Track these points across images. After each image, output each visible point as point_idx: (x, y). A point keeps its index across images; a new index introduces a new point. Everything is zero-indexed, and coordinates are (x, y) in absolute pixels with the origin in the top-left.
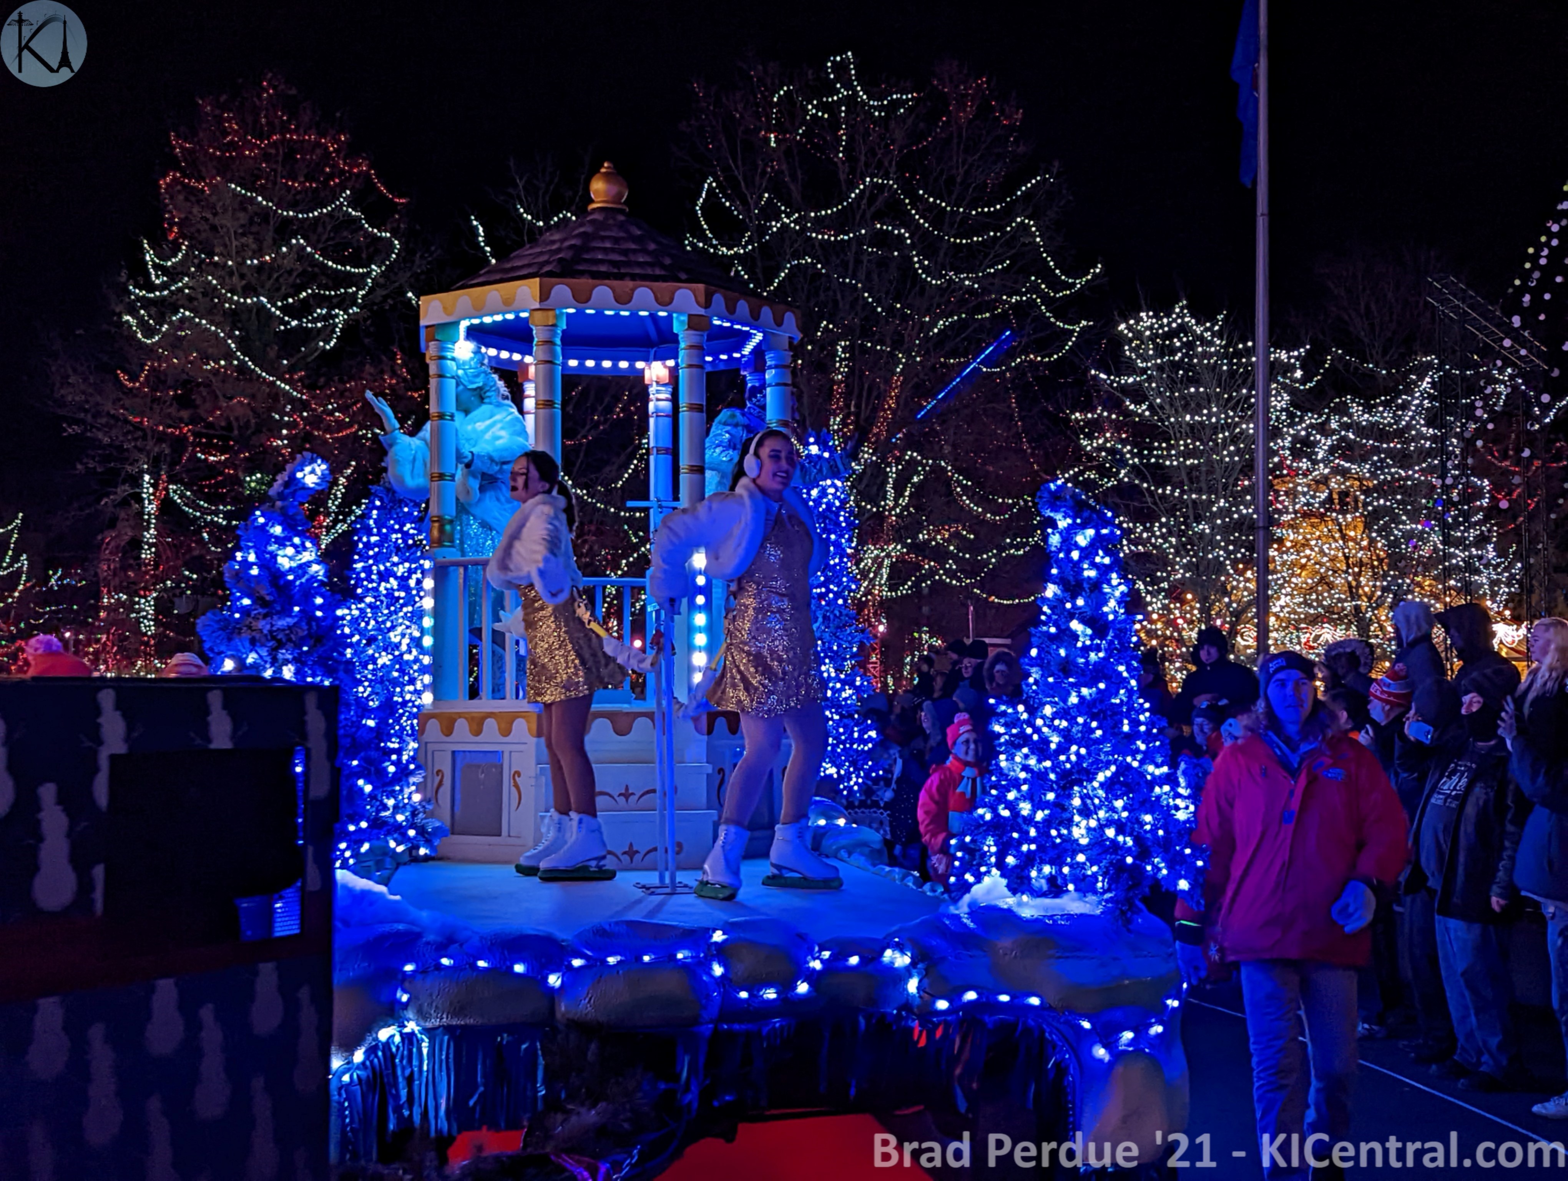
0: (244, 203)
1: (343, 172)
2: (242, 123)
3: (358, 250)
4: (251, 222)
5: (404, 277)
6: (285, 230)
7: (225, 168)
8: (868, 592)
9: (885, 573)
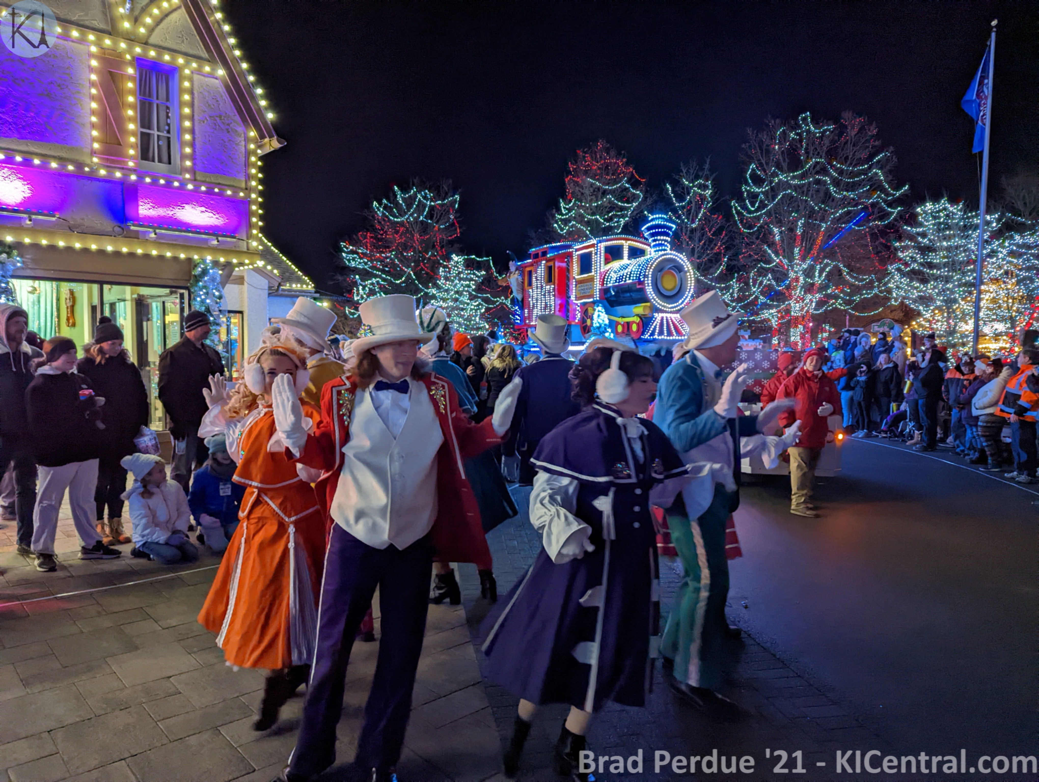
0: (592, 185)
1: (623, 172)
2: (592, 157)
3: (629, 198)
4: (594, 191)
5: (643, 207)
6: (605, 193)
7: (586, 173)
8: (807, 312)
9: (814, 304)
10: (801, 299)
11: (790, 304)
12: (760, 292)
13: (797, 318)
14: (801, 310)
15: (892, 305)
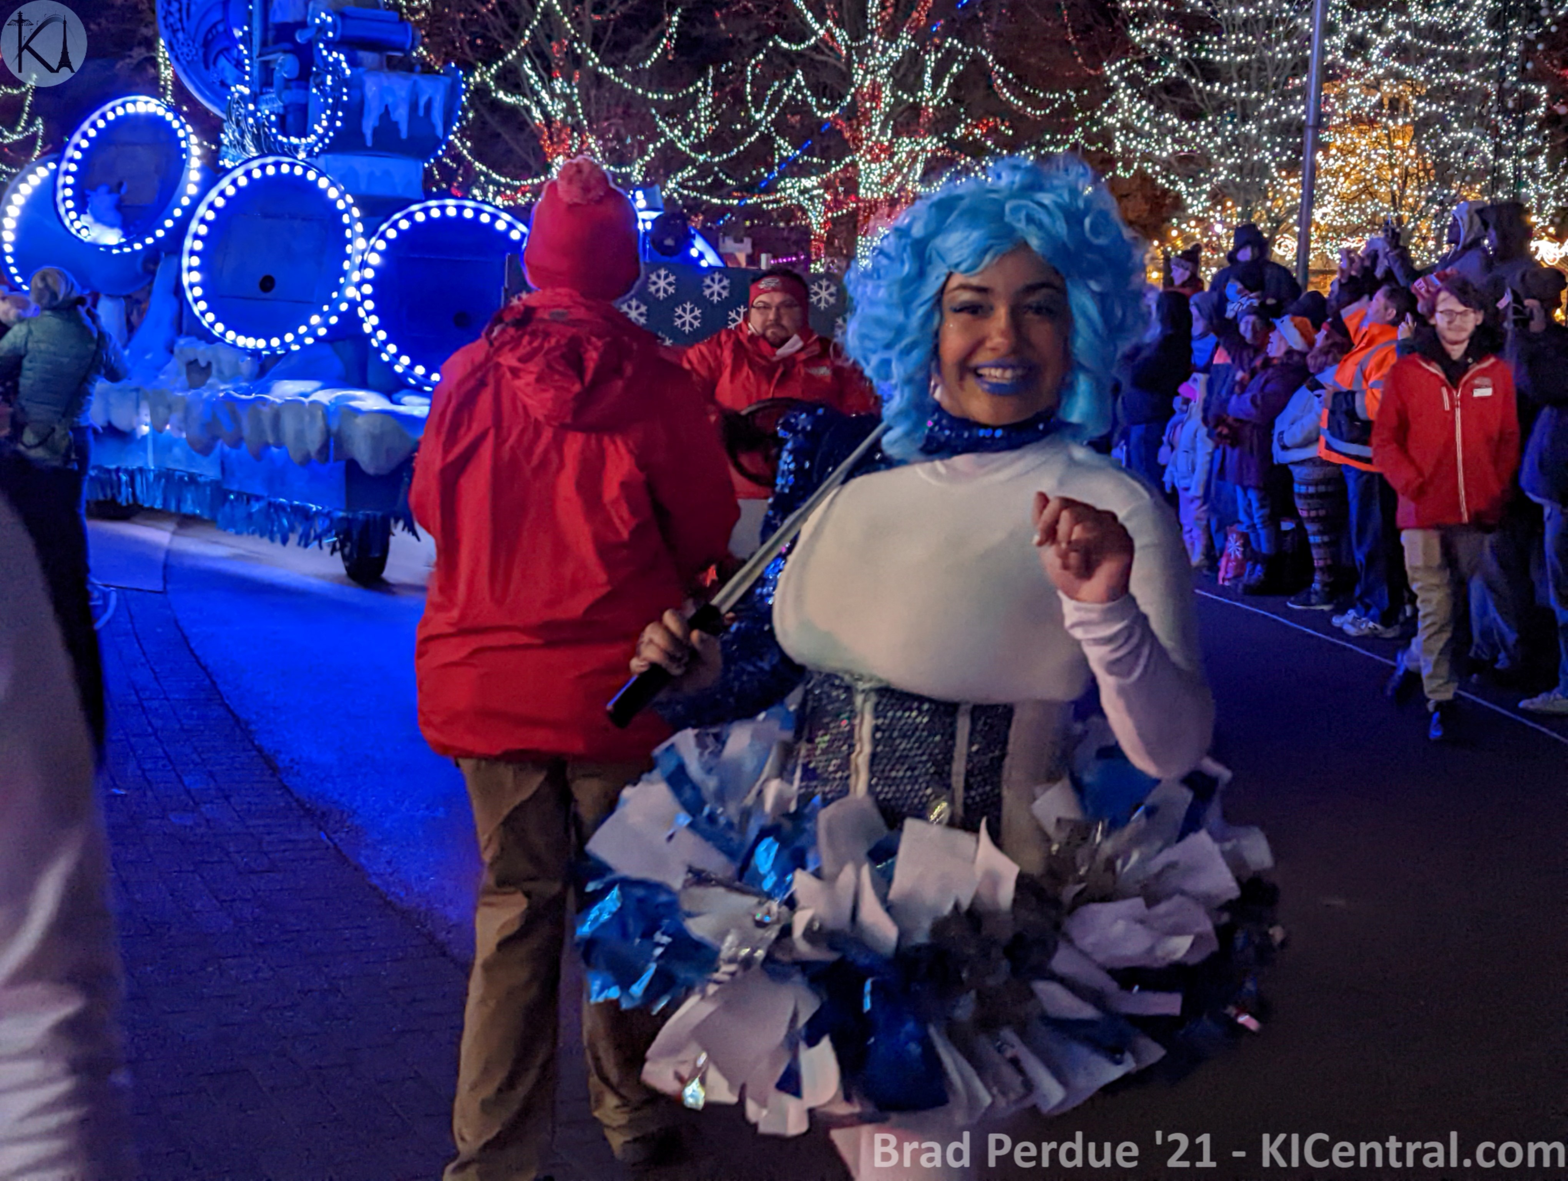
8: (901, 188)
9: (919, 167)
10: (882, 150)
11: (854, 164)
12: (773, 122)
13: (873, 207)
14: (884, 184)
15: (1115, 176)
